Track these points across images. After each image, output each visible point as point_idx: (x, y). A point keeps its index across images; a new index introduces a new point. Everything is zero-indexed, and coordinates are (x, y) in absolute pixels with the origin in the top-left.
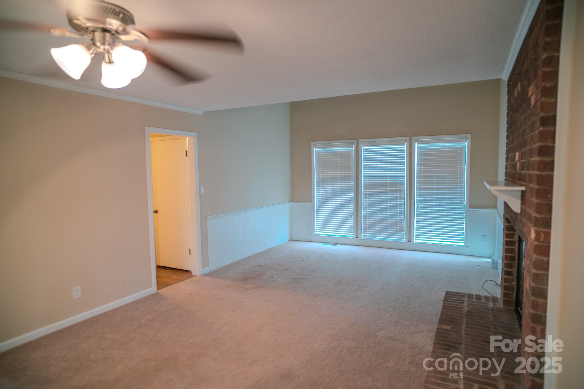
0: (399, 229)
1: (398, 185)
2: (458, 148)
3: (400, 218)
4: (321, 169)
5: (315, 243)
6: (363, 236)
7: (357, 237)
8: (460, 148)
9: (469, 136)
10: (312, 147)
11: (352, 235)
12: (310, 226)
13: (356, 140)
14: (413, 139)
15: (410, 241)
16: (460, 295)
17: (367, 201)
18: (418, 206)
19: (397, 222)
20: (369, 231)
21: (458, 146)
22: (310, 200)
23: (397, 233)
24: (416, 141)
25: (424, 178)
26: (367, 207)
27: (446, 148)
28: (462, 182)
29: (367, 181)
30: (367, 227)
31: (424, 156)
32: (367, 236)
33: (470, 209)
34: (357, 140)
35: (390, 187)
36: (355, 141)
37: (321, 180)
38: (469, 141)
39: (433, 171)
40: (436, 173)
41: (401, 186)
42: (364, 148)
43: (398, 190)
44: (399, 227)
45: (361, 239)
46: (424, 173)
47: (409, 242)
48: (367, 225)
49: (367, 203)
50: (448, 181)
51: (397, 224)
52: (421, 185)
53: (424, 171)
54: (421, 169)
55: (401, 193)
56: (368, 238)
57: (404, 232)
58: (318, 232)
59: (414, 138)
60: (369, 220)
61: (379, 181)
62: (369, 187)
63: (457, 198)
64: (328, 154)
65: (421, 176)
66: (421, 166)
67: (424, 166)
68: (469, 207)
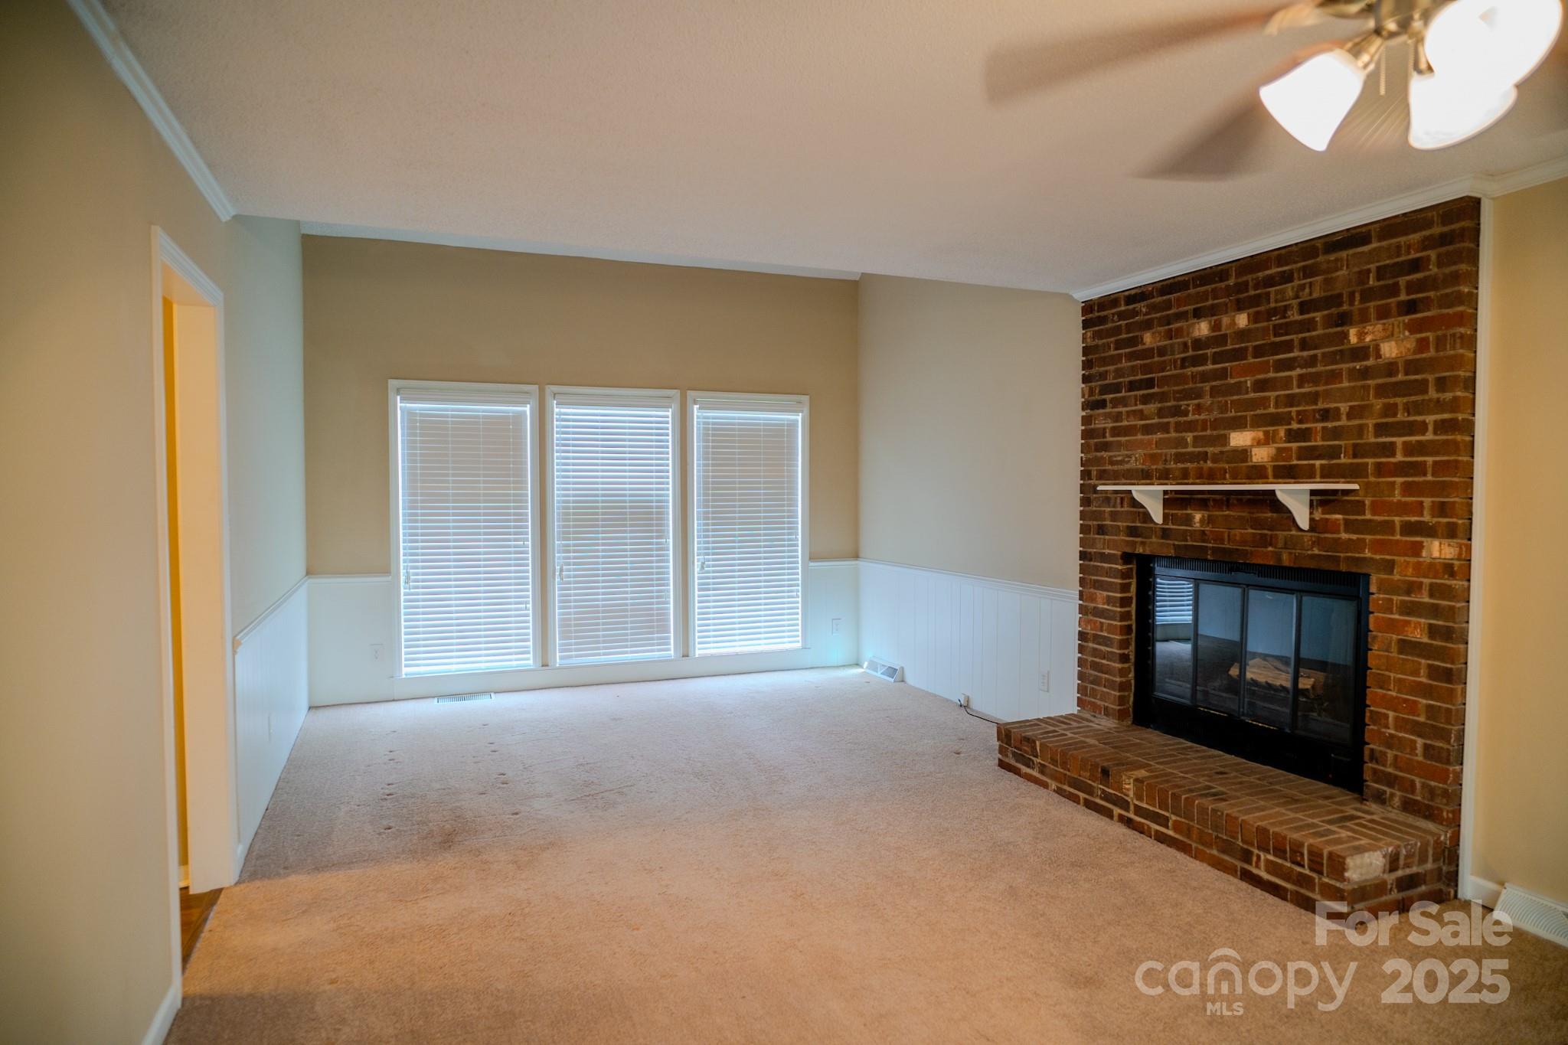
0: (658, 626)
1: (651, 513)
2: (783, 425)
3: (658, 597)
4: (422, 468)
5: (405, 703)
6: (562, 658)
7: (545, 665)
8: (788, 425)
9: (806, 399)
10: (391, 394)
11: (529, 661)
12: (386, 649)
13: (537, 386)
14: (688, 397)
15: (686, 655)
16: (1027, 724)
17: (569, 558)
18: (703, 563)
19: (652, 609)
20: (576, 644)
21: (783, 420)
22: (383, 566)
23: (652, 639)
24: (695, 402)
25: (713, 495)
26: (569, 577)
27: (759, 424)
28: (792, 503)
29: (568, 502)
30: (570, 632)
31: (713, 441)
32: (570, 657)
33: (812, 564)
34: (539, 388)
35: (631, 519)
36: (535, 388)
37: (422, 501)
38: (806, 410)
39: (734, 477)
40: (740, 483)
41: (661, 515)
42: (563, 410)
43: (652, 525)
44: (658, 621)
45: (559, 668)
46: (713, 483)
47: (683, 656)
48: (569, 625)
49: (569, 564)
50: (765, 500)
51: (652, 615)
52: (708, 513)
53: (713, 477)
54: (708, 471)
55: (662, 534)
56: (574, 661)
57: (669, 632)
58: (414, 667)
59: (691, 394)
60: (575, 613)
61: (603, 502)
62: (575, 520)
63: (784, 540)
64: (446, 422)
65: (708, 489)
66: (708, 465)
67: (713, 465)
68: (810, 559)
